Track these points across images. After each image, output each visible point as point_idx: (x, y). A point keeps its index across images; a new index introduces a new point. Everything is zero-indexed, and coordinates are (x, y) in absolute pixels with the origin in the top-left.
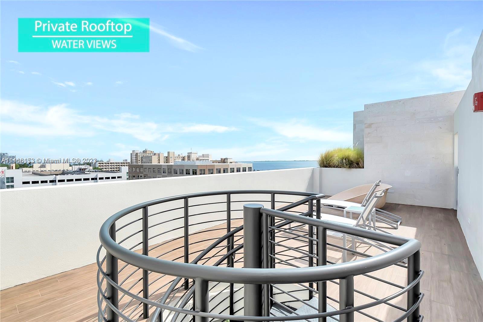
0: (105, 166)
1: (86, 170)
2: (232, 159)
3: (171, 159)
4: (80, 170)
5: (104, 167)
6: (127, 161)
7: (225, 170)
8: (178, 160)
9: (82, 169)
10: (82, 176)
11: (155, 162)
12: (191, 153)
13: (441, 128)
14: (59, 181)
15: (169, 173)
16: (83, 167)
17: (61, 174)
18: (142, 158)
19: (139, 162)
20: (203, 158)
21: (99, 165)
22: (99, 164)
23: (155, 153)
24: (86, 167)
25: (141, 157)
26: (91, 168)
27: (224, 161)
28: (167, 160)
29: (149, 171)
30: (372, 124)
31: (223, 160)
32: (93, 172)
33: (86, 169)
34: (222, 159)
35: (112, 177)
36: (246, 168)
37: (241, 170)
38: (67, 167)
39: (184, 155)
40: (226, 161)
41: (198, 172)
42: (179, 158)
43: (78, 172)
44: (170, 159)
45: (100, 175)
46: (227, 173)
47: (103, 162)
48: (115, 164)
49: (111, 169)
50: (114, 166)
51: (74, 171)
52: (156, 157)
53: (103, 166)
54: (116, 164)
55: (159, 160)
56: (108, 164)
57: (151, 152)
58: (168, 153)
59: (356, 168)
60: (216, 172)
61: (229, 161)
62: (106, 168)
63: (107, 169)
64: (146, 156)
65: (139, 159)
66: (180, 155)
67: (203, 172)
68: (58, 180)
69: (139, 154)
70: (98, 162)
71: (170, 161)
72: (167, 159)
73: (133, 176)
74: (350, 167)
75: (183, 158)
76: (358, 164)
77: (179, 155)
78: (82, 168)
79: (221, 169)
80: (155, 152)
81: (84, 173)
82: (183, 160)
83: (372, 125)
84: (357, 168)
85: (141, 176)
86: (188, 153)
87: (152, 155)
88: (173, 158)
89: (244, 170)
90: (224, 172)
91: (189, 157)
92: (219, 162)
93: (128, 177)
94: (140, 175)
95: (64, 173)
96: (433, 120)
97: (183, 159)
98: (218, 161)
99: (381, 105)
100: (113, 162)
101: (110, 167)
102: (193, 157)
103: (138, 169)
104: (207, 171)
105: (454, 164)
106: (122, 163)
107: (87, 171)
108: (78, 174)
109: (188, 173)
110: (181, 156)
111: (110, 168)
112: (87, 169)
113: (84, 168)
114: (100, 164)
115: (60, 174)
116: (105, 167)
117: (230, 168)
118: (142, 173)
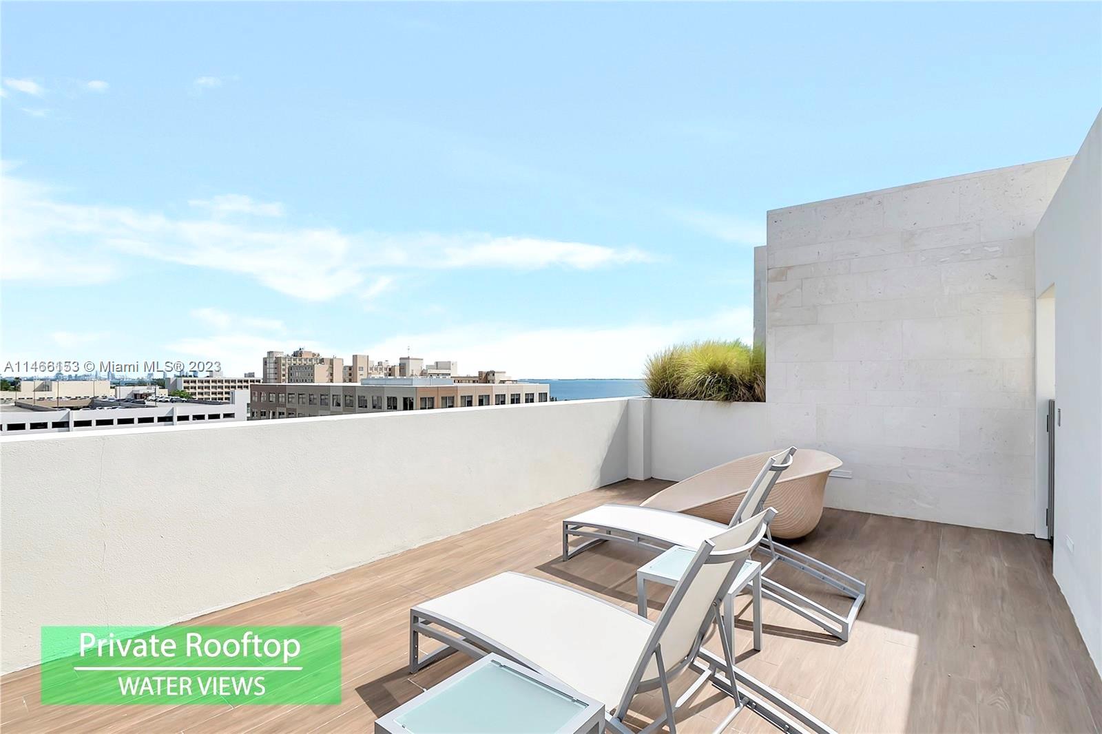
0: (199, 388)
1: (150, 398)
2: (504, 372)
3: (361, 372)
4: (136, 398)
5: (198, 391)
6: (253, 376)
7: (482, 400)
8: (377, 376)
9: (141, 395)
10: (136, 413)
11: (321, 379)
12: (408, 358)
13: (993, 277)
14: (78, 424)
15: (346, 405)
16: (142, 390)
17: (88, 407)
18: (290, 368)
19: (283, 378)
20: (437, 372)
21: (186, 385)
22: (185, 382)
23: (323, 359)
24: (150, 391)
25: (287, 366)
26: (165, 392)
27: (486, 377)
28: (350, 375)
29: (301, 400)
30: (789, 268)
31: (484, 375)
32: (167, 401)
33: (150, 395)
34: (480, 373)
35: (209, 415)
36: (533, 394)
37: (523, 398)
38: (103, 390)
39: (391, 364)
40: (490, 377)
41: (417, 403)
42: (381, 369)
43: (127, 401)
44: (359, 372)
45: (180, 409)
46: (489, 405)
47: (194, 379)
48: (225, 384)
49: (214, 396)
50: (222, 387)
51: (118, 400)
52: (327, 366)
53: (195, 388)
54: (227, 384)
55: (332, 374)
56: (206, 384)
57: (314, 355)
58: (355, 357)
59: (744, 401)
60: (461, 403)
61: (498, 378)
62: (202, 394)
63: (205, 396)
64: (302, 365)
65: (283, 373)
66: (381, 362)
67: (428, 403)
68: (75, 422)
69: (283, 361)
70: (184, 379)
71: (359, 378)
72: (351, 373)
73: (261, 412)
74: (727, 399)
75: (390, 369)
76: (750, 388)
77: (380, 364)
78: (141, 392)
79: (473, 397)
80: (322, 356)
81: (142, 405)
82: (390, 375)
83: (788, 271)
84: (748, 400)
85: (280, 414)
86: (400, 359)
87: (314, 362)
88: (365, 369)
89: (530, 399)
90: (481, 403)
91: (403, 367)
92: (474, 379)
93: (249, 415)
94: (279, 410)
95: (93, 404)
96: (969, 251)
97: (391, 371)
98: (471, 377)
99: (815, 210)
100: (220, 378)
101: (212, 390)
102: (413, 368)
103: (274, 395)
104: (438, 401)
105: (1034, 391)
106: (241, 381)
107: (152, 400)
108: (127, 407)
109: (392, 406)
110: (385, 365)
111: (212, 394)
112: (154, 395)
113: (146, 391)
114: (188, 382)
115: (84, 407)
116: (200, 391)
117: (496, 395)
118: (284, 406)
